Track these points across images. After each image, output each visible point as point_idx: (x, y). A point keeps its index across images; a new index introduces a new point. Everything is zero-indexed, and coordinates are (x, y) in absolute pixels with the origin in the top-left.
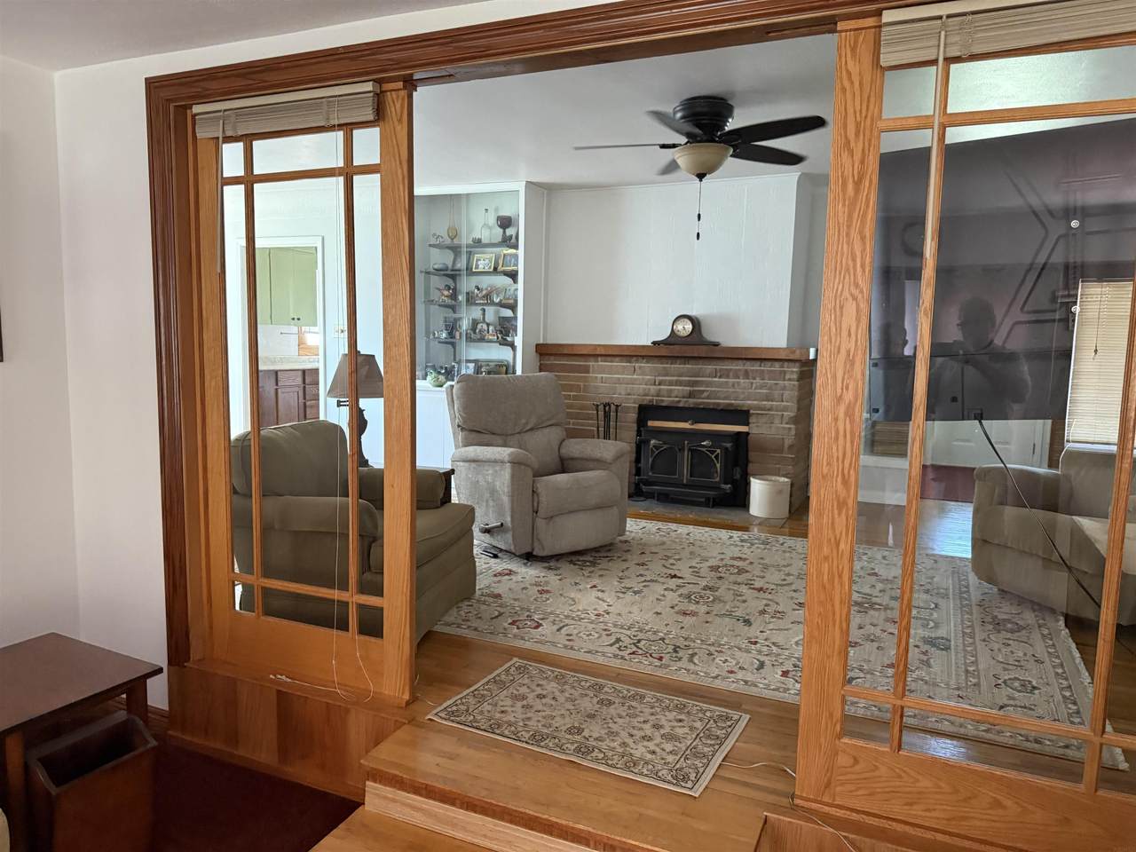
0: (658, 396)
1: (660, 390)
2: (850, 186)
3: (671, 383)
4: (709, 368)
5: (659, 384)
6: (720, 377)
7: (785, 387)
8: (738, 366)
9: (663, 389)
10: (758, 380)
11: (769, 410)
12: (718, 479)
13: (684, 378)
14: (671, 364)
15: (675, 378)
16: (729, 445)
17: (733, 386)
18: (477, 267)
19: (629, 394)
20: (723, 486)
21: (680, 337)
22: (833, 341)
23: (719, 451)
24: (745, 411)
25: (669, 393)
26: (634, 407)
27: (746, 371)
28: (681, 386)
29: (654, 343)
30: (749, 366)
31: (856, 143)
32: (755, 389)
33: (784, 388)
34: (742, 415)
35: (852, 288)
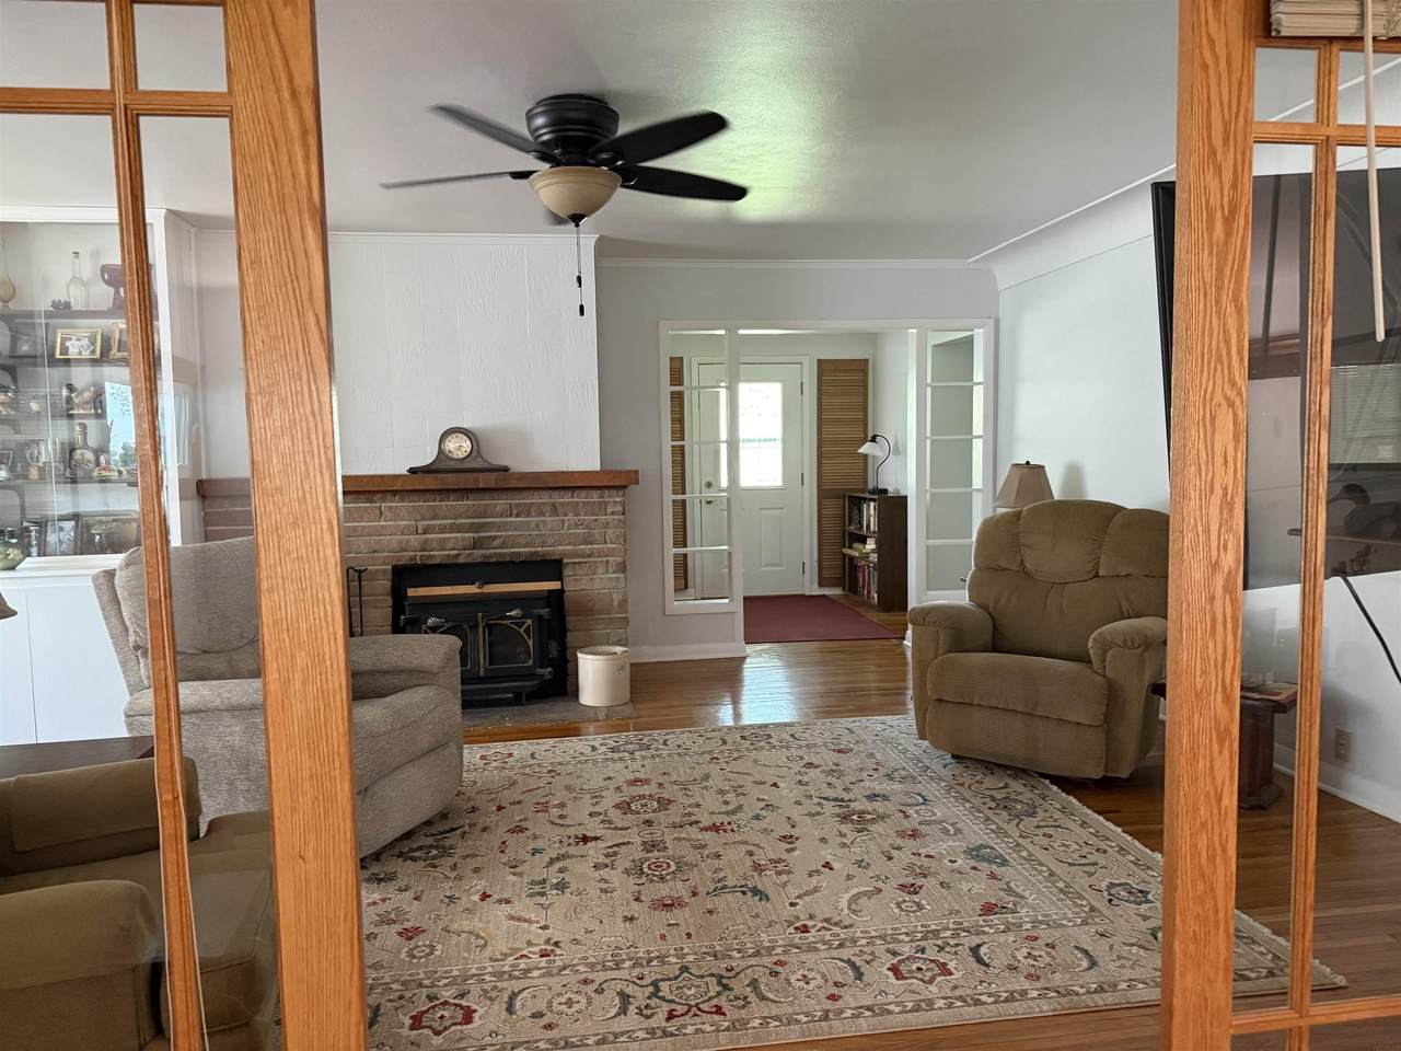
0: (423, 551)
1: (426, 540)
2: (1219, 223)
3: (443, 530)
4: (501, 503)
5: (425, 533)
6: (517, 516)
7: (608, 522)
8: (545, 499)
9: (433, 539)
10: (571, 516)
11: (589, 556)
12: (530, 662)
13: (464, 521)
14: (441, 500)
15: (449, 521)
16: (545, 612)
17: (537, 525)
18: (65, 350)
19: (375, 552)
20: (540, 671)
21: (452, 459)
22: (1203, 473)
23: (529, 622)
24: (556, 561)
25: (442, 545)
26: (385, 571)
27: (554, 505)
28: (459, 532)
29: (413, 471)
30: (557, 498)
31: (1224, 153)
32: (569, 529)
33: (606, 525)
34: (551, 567)
35: (1227, 386)
